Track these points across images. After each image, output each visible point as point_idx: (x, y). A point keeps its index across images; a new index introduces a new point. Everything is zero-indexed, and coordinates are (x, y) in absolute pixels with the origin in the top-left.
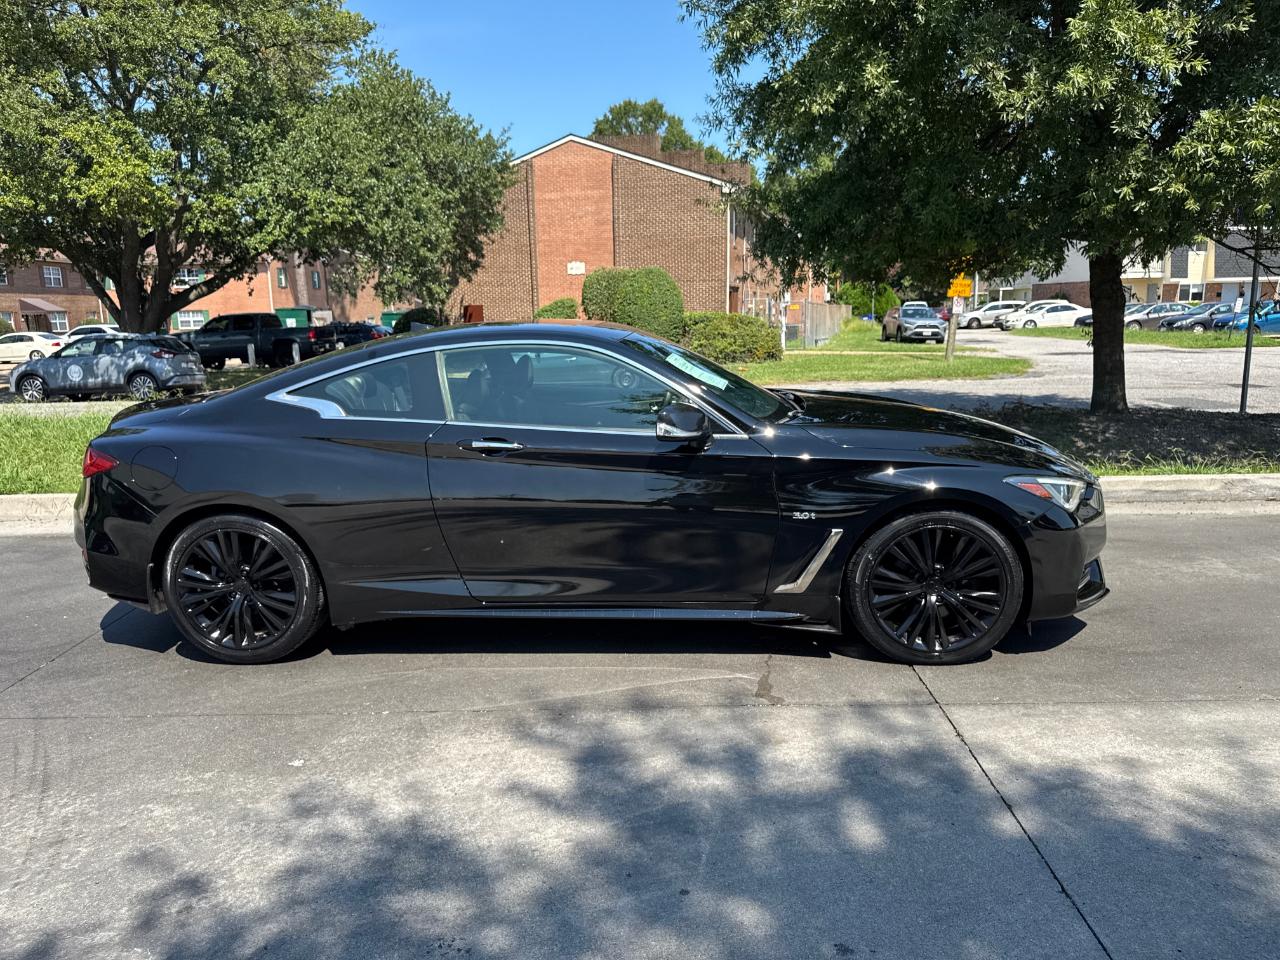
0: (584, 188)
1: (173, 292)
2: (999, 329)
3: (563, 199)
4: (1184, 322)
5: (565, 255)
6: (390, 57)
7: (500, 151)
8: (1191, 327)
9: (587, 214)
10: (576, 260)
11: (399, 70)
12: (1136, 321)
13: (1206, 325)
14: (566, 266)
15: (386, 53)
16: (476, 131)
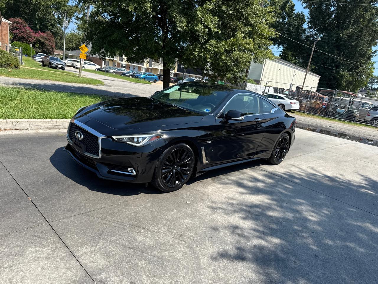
2: (73, 67)
4: (128, 75)
8: (129, 76)
12: (114, 72)
13: (133, 76)
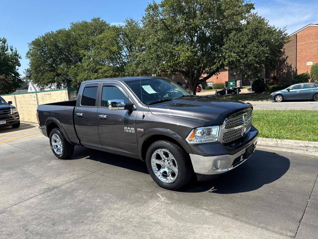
0: (314, 39)
1: (200, 79)
3: (306, 44)
5: (306, 60)
6: (256, 14)
7: (283, 34)
9: (314, 47)
10: (309, 61)
11: (258, 16)
14: (306, 63)
15: (254, 13)
16: (276, 30)
